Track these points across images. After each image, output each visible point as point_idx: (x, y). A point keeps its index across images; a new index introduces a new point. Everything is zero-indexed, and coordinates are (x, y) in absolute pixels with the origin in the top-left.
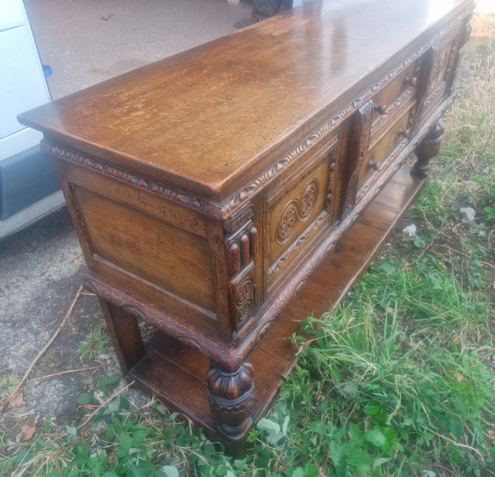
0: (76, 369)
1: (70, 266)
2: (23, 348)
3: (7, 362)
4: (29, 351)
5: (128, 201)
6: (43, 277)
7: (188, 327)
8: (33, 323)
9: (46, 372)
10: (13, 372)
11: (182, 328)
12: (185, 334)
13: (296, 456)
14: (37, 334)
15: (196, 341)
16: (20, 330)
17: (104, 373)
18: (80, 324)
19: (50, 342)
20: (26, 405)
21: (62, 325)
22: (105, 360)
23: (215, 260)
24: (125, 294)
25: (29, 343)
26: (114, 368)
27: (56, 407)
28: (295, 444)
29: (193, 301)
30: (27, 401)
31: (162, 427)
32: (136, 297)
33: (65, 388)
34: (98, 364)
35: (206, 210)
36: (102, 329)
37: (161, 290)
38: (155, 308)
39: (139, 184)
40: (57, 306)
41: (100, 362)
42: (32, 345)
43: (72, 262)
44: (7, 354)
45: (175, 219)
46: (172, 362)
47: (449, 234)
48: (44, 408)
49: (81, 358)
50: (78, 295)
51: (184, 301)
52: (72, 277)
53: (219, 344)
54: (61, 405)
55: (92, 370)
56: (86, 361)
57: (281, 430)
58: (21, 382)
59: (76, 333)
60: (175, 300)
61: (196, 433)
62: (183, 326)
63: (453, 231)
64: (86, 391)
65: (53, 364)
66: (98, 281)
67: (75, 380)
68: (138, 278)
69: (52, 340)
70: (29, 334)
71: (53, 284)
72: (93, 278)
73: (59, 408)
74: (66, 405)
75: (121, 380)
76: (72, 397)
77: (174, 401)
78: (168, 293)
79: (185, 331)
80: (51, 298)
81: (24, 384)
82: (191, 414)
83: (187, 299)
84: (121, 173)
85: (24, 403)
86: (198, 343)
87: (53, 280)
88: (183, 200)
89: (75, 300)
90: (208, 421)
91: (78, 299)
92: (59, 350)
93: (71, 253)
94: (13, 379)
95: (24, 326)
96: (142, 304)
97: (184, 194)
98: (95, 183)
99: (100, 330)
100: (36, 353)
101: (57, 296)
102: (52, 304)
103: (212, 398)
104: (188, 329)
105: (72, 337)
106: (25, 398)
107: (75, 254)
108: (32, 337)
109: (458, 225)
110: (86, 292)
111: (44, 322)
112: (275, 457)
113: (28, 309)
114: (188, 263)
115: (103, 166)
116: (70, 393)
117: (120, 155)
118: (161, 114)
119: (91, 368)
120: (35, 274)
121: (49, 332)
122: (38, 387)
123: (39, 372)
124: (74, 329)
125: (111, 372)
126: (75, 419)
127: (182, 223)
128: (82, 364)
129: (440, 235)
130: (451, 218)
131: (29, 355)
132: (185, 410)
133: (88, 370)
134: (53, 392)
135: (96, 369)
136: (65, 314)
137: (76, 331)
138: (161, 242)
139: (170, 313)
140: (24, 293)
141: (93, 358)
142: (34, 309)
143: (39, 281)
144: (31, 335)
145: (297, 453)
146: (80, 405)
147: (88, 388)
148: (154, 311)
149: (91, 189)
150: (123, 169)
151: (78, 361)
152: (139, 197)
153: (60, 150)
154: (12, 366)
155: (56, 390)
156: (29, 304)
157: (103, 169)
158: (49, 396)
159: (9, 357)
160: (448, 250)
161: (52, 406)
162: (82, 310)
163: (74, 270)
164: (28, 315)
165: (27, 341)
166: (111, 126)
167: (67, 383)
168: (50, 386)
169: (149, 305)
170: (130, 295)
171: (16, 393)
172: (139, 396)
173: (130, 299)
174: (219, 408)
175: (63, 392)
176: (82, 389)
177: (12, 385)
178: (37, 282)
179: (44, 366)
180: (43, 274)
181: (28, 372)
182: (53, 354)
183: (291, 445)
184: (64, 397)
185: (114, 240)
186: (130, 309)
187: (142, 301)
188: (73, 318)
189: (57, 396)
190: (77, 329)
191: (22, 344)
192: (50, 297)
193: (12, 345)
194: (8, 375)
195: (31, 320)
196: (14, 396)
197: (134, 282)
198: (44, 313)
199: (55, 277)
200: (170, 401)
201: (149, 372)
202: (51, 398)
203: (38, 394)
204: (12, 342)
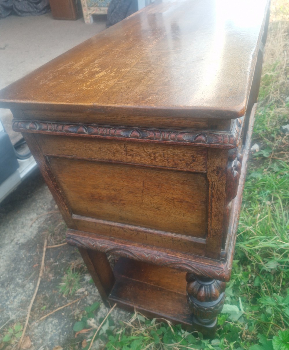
0: (63, 305)
1: (31, 230)
2: (16, 300)
3: (7, 315)
4: (22, 302)
5: (112, 158)
6: (13, 243)
7: (176, 255)
8: (17, 279)
9: (41, 315)
10: (15, 321)
11: (171, 257)
12: (175, 261)
13: (256, 325)
14: (23, 286)
15: (187, 265)
16: (9, 287)
17: (85, 302)
18: (54, 270)
19: (36, 291)
20: (34, 344)
21: (41, 275)
22: (83, 292)
23: (212, 191)
24: (109, 241)
25: (20, 295)
26: (91, 297)
27: (58, 339)
28: (252, 316)
29: (179, 233)
30: (34, 341)
31: (147, 331)
32: (120, 241)
33: (60, 323)
34: (78, 297)
35: (214, 142)
36: (73, 270)
37: (145, 230)
38: (140, 246)
39: (130, 136)
40: (31, 262)
41: (79, 294)
42: (22, 296)
43: (31, 226)
44: (6, 309)
45: (168, 162)
46: (137, 280)
47: (281, 144)
48: (49, 343)
49: (64, 296)
50: (45, 249)
51: (169, 234)
52: (35, 237)
53: (210, 263)
54: (62, 336)
55: (76, 302)
56: (69, 297)
57: (240, 310)
58: (25, 328)
59: (53, 278)
60: (160, 235)
61: (177, 329)
62: (171, 255)
63: (283, 142)
64: (78, 320)
65: (45, 307)
66: (81, 236)
67: (65, 314)
68: (121, 225)
69: (37, 288)
70: (17, 289)
71: (22, 246)
72: (75, 235)
73: (61, 339)
74: (65, 336)
75: (101, 304)
76: (68, 327)
77: (151, 310)
78: (151, 231)
79: (174, 259)
80: (25, 257)
81: (28, 328)
82: (168, 316)
83: (172, 232)
84: (108, 130)
85: (32, 343)
86: (189, 266)
87: (21, 243)
88: (184, 139)
89: (44, 254)
90: (184, 318)
91: (46, 252)
92: (44, 294)
93: (28, 220)
94: (17, 327)
95: (11, 283)
96: (127, 246)
97: (184, 133)
98: (74, 149)
99: (71, 271)
100: (28, 301)
101: (29, 254)
102: (26, 260)
103: (196, 304)
104: (176, 256)
105: (51, 282)
106: (31, 339)
107: (31, 220)
108: (20, 290)
109: (285, 137)
110: (50, 246)
111: (26, 276)
112: (241, 330)
113: (10, 269)
114: (176, 201)
115: (85, 129)
116: (65, 325)
117: (115, 108)
118: (123, 70)
119: (75, 301)
120: (6, 242)
121: (32, 283)
122: (39, 328)
123: (35, 316)
124: (51, 275)
125: (91, 300)
126: (77, 344)
127: (176, 164)
128: (66, 301)
129: (276, 146)
130: (278, 134)
131: (23, 305)
132: (163, 314)
133: (73, 304)
134: (52, 328)
135: (78, 301)
136: (40, 266)
137: (53, 277)
138: (146, 188)
139: (154, 247)
140: (3, 259)
141: (74, 293)
142: (15, 269)
143: (11, 247)
144: (19, 288)
145: (256, 322)
146: (77, 332)
147: (78, 318)
148: (139, 249)
149: (69, 157)
150: (109, 126)
151: (63, 299)
152: (126, 150)
153: (35, 125)
154: (13, 317)
155: (53, 325)
156: (9, 265)
157: (86, 131)
158: (50, 332)
159: (8, 311)
160: (285, 155)
161: (55, 339)
162: (52, 260)
163: (35, 232)
164: (12, 274)
165: (18, 295)
166: (84, 88)
167: (60, 318)
168: (48, 324)
169: (133, 245)
170: (113, 240)
171: (24, 337)
172: (118, 312)
173: (115, 244)
174: (204, 310)
175: (60, 325)
176: (74, 320)
177: (18, 332)
178: (9, 247)
179: (38, 310)
180: (12, 241)
181: (28, 318)
182: (42, 299)
183: (250, 318)
184: (62, 329)
185: (94, 198)
186: (117, 252)
187: (125, 243)
188: (47, 267)
189: (56, 329)
190: (53, 275)
191: (15, 297)
192: (23, 256)
193: (6, 300)
194: (12, 325)
195: (15, 277)
196: (23, 341)
197: (116, 229)
198: (23, 269)
199: (22, 241)
200: (149, 311)
201: (124, 293)
202: (52, 333)
203: (41, 333)
204: (6, 298)
